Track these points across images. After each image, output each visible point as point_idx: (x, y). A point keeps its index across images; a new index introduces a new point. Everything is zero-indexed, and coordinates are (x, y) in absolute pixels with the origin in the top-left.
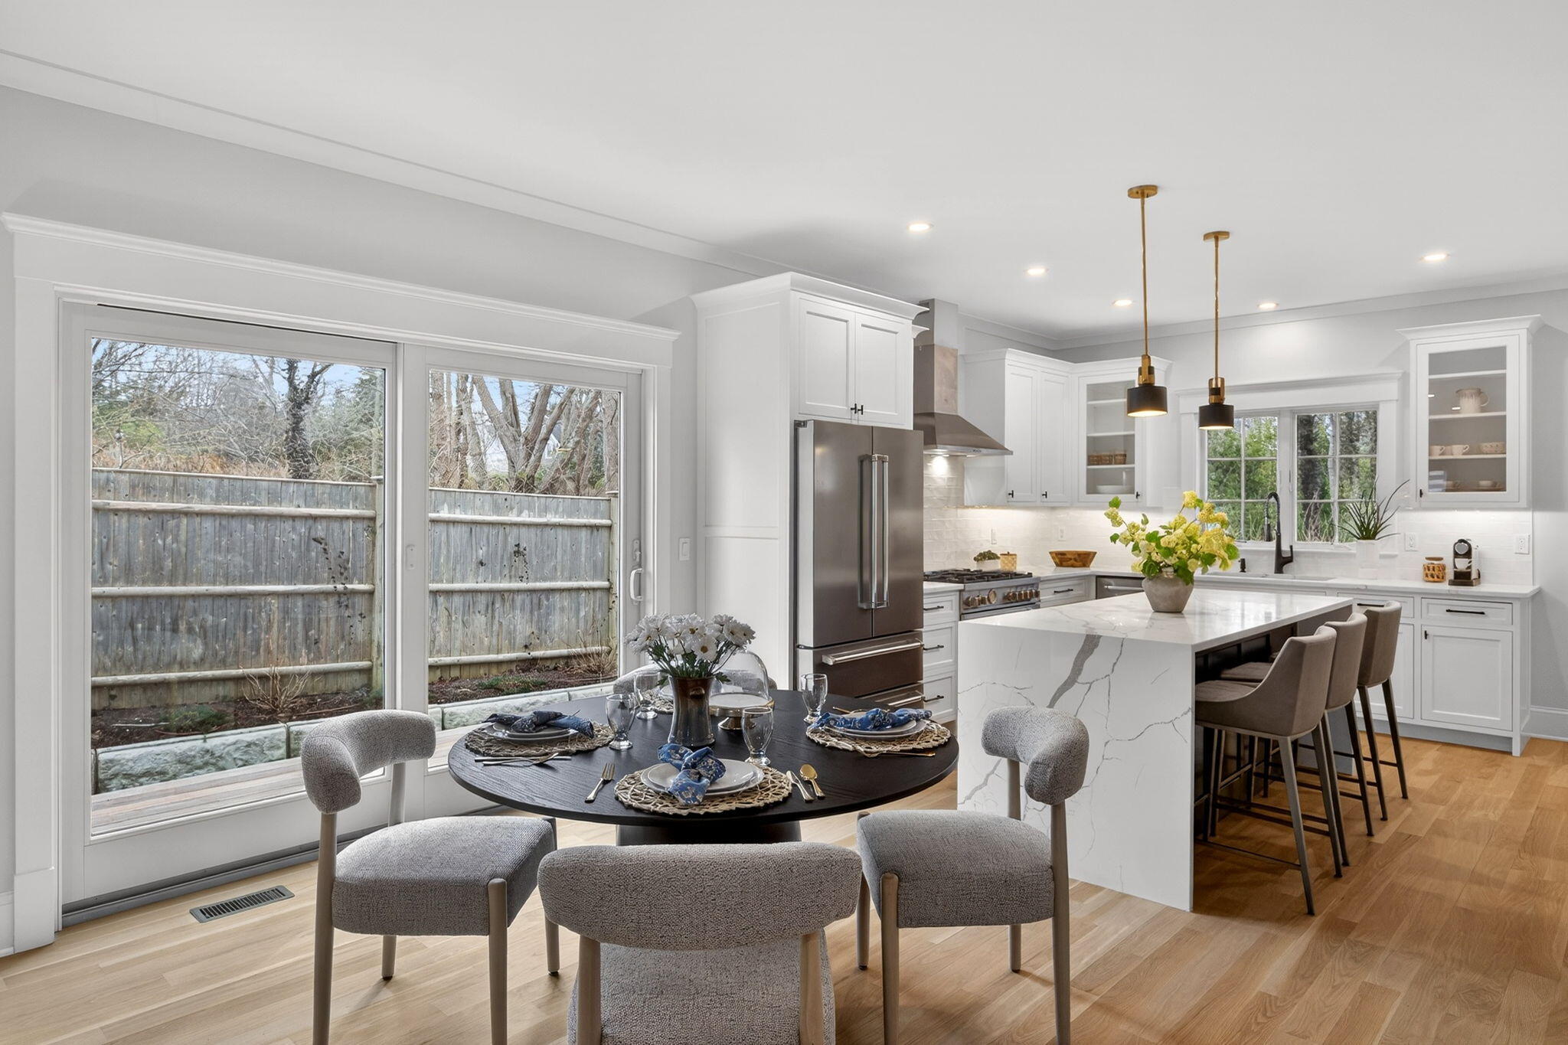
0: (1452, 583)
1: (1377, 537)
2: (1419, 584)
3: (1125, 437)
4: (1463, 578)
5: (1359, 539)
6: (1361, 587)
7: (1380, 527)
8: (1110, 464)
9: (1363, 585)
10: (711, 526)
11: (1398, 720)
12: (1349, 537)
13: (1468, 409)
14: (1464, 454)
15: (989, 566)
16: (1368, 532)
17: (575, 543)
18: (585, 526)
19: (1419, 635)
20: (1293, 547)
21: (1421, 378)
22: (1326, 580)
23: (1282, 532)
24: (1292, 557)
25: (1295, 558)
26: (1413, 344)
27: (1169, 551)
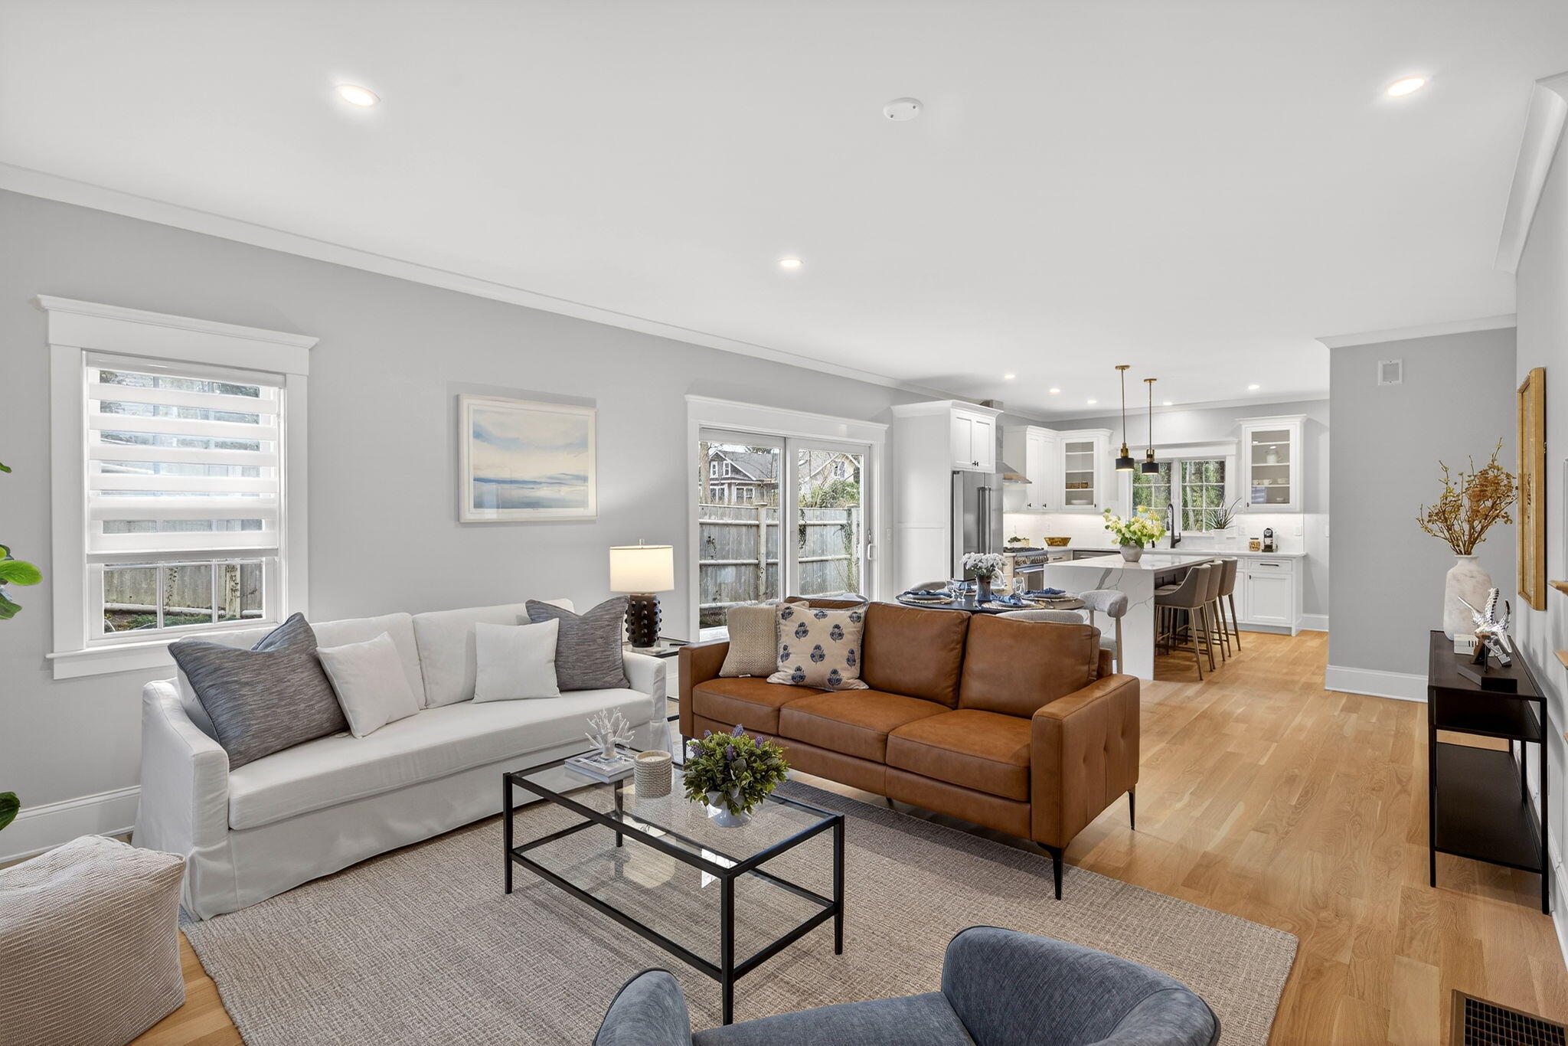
0: (1263, 551)
1: (1226, 528)
2: (1248, 552)
3: (1088, 473)
4: (1269, 548)
5: (1215, 529)
7: (1227, 523)
8: (1079, 488)
10: (901, 523)
11: (1238, 622)
12: (1209, 527)
13: (1272, 461)
14: (1270, 484)
15: (1017, 545)
16: (1221, 525)
17: (739, 535)
18: (745, 525)
19: (1247, 577)
20: (1180, 535)
21: (1248, 444)
22: (1198, 551)
23: (1174, 525)
24: (1179, 540)
25: (1181, 541)
26: (1243, 427)
27: (1135, 533)
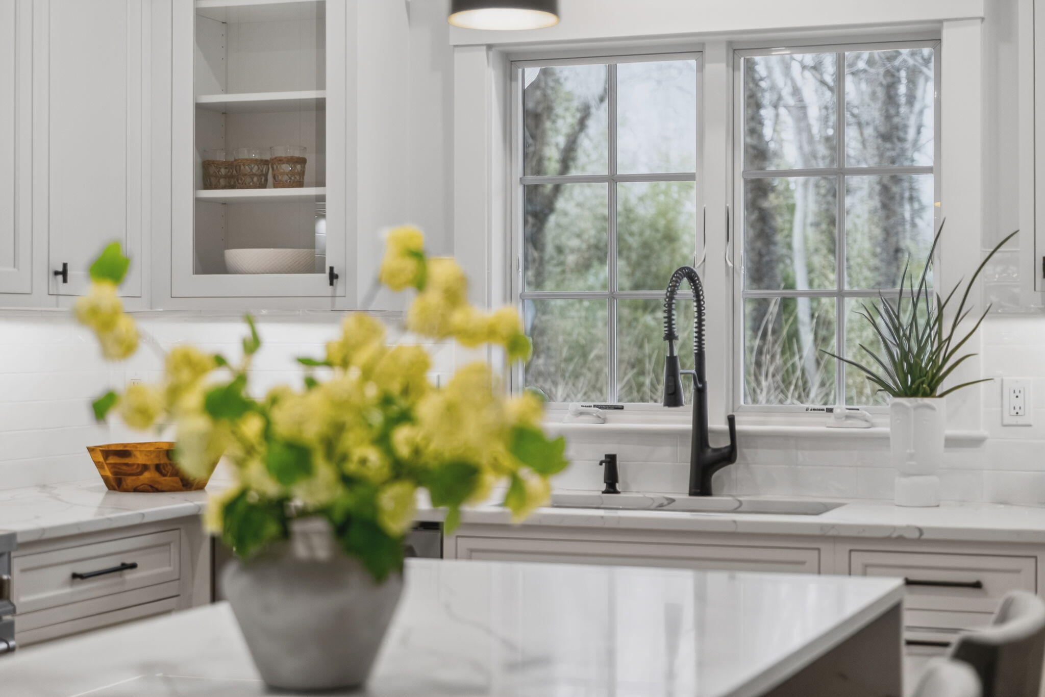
1: (939, 391)
3: (317, 99)
5: (896, 395)
6: (907, 535)
7: (945, 360)
8: (263, 186)
9: (908, 528)
12: (870, 390)
16: (919, 378)
20: (737, 419)
22: (817, 513)
23: (708, 378)
24: (733, 448)
25: (740, 451)
